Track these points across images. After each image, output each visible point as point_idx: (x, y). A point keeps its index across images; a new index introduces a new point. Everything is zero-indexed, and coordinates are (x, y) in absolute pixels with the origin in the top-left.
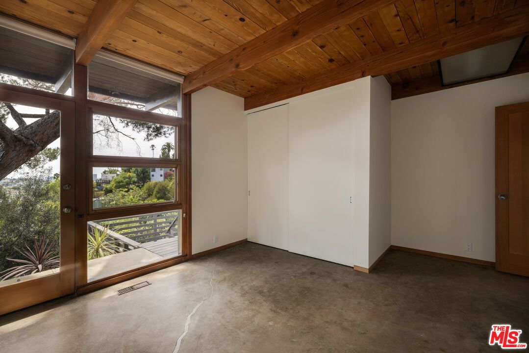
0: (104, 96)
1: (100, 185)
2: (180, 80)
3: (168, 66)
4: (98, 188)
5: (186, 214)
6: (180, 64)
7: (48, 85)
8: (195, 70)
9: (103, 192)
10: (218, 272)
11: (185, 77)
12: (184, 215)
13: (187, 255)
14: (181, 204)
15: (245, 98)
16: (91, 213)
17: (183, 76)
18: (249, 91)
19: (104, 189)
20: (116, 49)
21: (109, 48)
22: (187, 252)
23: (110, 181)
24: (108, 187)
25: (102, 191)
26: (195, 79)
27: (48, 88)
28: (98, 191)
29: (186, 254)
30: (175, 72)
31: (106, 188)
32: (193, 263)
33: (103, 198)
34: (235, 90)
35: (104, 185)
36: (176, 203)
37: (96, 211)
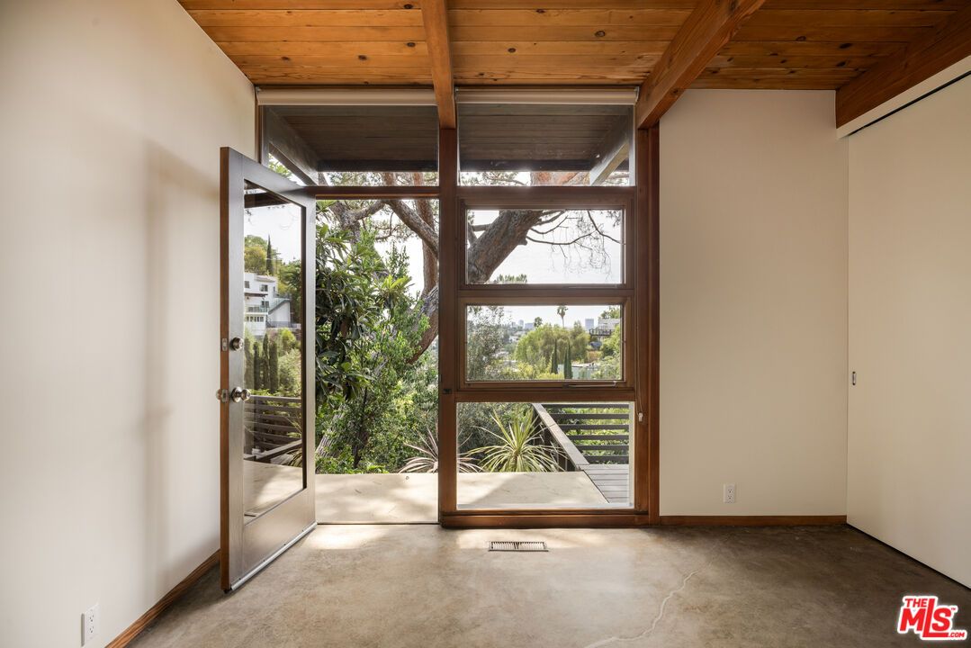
0: (567, 174)
1: (595, 340)
2: (628, 98)
3: (595, 75)
4: (592, 345)
5: (645, 414)
6: (616, 61)
7: (509, 173)
8: (653, 63)
9: (600, 353)
10: (702, 582)
11: (640, 86)
12: (641, 416)
13: (646, 513)
14: (633, 389)
15: (837, 90)
16: (462, 387)
17: (637, 85)
18: (842, 64)
19: (602, 347)
20: (496, 80)
21: (486, 82)
22: (647, 505)
23: (611, 332)
24: (607, 343)
25: (599, 350)
26: (656, 84)
27: (510, 179)
28: (592, 350)
29: (643, 508)
30: (615, 82)
31: (605, 346)
32: (655, 537)
33: (599, 364)
34: (792, 76)
35: (601, 340)
36: (622, 386)
37: (469, 384)
